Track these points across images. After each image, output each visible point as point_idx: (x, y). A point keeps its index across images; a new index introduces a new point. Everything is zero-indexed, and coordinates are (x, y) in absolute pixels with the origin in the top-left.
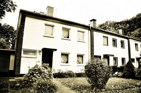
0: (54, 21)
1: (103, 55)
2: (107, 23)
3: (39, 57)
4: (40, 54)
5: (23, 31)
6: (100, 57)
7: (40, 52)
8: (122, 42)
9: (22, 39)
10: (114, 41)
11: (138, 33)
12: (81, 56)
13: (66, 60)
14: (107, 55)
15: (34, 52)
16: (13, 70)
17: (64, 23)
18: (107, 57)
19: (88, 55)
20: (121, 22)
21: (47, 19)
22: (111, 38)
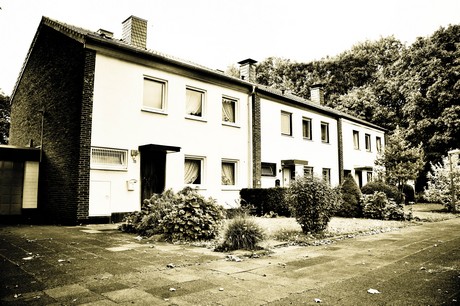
0: (168, 68)
1: (282, 161)
2: (272, 64)
3: (134, 168)
4: (135, 161)
5: (91, 95)
6: (274, 166)
7: (134, 154)
8: (324, 127)
9: (90, 120)
10: (306, 123)
11: (356, 98)
12: (230, 165)
13: (195, 175)
14: (292, 161)
15: (119, 154)
16: (35, 207)
17: (192, 75)
18: (289, 166)
19: (247, 162)
20: (311, 64)
21: (150, 64)
22: (299, 114)
